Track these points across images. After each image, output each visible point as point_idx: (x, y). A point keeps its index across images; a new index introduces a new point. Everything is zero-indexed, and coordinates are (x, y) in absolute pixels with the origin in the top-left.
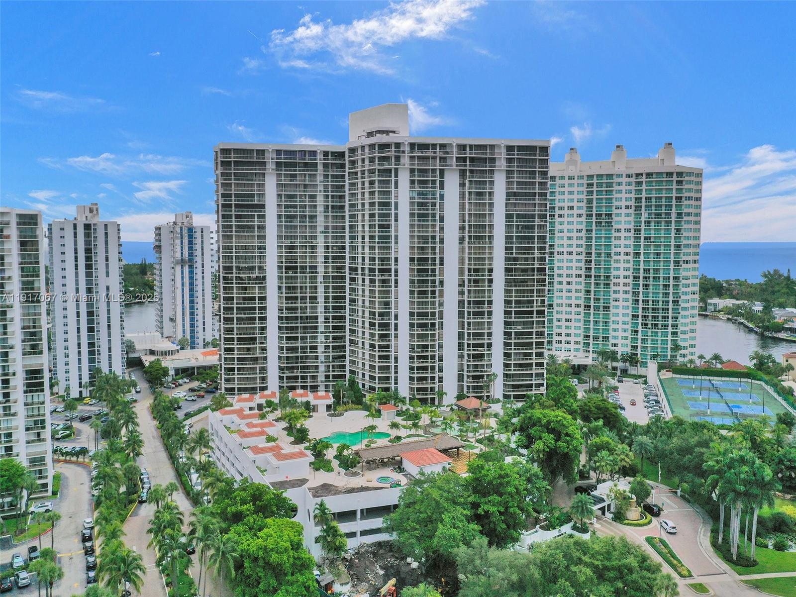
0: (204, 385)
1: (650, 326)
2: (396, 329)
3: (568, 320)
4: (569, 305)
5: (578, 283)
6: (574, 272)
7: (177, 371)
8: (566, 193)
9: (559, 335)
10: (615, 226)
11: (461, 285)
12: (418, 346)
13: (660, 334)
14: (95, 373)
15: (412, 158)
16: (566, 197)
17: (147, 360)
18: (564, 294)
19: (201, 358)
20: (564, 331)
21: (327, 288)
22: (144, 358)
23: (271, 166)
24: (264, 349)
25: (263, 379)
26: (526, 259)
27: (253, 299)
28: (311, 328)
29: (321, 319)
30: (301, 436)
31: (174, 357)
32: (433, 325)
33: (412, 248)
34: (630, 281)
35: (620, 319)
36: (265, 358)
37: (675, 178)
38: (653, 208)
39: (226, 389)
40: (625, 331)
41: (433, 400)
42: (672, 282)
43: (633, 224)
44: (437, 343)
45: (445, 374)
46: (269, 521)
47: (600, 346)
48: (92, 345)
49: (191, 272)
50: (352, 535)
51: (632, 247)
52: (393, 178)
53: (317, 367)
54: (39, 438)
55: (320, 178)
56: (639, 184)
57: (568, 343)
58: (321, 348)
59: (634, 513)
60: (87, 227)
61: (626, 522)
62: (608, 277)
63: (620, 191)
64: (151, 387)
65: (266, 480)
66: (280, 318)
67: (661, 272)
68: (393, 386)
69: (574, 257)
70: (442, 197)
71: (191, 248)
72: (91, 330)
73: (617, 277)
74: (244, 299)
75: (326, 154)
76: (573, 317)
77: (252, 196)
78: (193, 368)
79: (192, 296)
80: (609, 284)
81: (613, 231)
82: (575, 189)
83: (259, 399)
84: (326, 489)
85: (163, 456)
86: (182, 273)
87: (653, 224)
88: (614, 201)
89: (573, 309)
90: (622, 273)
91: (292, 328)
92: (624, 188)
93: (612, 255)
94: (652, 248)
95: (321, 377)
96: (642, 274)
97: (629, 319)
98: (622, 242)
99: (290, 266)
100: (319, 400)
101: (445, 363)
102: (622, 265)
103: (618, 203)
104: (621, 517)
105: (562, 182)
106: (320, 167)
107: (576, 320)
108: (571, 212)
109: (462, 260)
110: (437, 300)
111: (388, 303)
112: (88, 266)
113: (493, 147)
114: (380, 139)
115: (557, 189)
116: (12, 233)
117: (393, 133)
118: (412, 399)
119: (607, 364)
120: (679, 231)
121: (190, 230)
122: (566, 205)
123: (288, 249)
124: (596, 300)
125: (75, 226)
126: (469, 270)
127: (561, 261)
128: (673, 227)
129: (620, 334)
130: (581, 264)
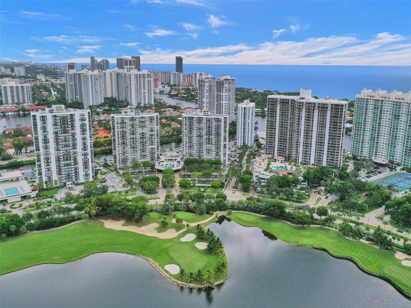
1: (407, 155)
3: (383, 148)
4: (383, 143)
5: (387, 137)
6: (386, 133)
8: (386, 106)
9: (379, 152)
11: (317, 137)
12: (305, 151)
14: (244, 143)
15: (306, 106)
17: (260, 140)
18: (382, 139)
20: (381, 151)
23: (279, 102)
24: (274, 145)
25: (274, 152)
26: (335, 133)
27: (273, 133)
28: (285, 142)
29: (288, 140)
30: (268, 165)
32: (309, 146)
34: (403, 139)
35: (399, 151)
36: (274, 147)
40: (400, 155)
41: (307, 164)
43: (406, 120)
44: (309, 151)
47: (391, 159)
48: (244, 136)
50: (264, 182)
51: (405, 128)
52: (301, 110)
54: (225, 156)
55: (290, 106)
57: (382, 155)
58: (287, 147)
59: (322, 193)
60: (245, 108)
62: (396, 136)
63: (403, 108)
65: (254, 171)
66: (278, 138)
68: (298, 159)
69: (387, 128)
70: (313, 115)
72: (244, 133)
73: (399, 137)
74: (271, 133)
75: (292, 100)
76: (384, 147)
77: (274, 109)
80: (396, 139)
81: (400, 121)
82: (389, 105)
84: (264, 174)
88: (401, 111)
89: (385, 145)
90: (401, 136)
91: (281, 141)
92: (405, 107)
93: (398, 129)
96: (406, 137)
97: (401, 151)
98: (402, 125)
99: (281, 126)
100: (281, 159)
101: (311, 156)
102: (401, 133)
103: (402, 112)
104: (319, 193)
105: (385, 102)
106: (290, 103)
107: (385, 149)
108: (387, 112)
109: (317, 131)
110: (310, 140)
111: (298, 139)
112: (244, 118)
113: (327, 104)
114: (300, 101)
115: (384, 104)
116: (223, 121)
117: (304, 98)
118: (302, 163)
119: (392, 165)
122: (386, 110)
123: (281, 122)
124: (392, 143)
125: (242, 108)
126: (319, 134)
127: (382, 128)
129: (398, 156)
130: (388, 131)
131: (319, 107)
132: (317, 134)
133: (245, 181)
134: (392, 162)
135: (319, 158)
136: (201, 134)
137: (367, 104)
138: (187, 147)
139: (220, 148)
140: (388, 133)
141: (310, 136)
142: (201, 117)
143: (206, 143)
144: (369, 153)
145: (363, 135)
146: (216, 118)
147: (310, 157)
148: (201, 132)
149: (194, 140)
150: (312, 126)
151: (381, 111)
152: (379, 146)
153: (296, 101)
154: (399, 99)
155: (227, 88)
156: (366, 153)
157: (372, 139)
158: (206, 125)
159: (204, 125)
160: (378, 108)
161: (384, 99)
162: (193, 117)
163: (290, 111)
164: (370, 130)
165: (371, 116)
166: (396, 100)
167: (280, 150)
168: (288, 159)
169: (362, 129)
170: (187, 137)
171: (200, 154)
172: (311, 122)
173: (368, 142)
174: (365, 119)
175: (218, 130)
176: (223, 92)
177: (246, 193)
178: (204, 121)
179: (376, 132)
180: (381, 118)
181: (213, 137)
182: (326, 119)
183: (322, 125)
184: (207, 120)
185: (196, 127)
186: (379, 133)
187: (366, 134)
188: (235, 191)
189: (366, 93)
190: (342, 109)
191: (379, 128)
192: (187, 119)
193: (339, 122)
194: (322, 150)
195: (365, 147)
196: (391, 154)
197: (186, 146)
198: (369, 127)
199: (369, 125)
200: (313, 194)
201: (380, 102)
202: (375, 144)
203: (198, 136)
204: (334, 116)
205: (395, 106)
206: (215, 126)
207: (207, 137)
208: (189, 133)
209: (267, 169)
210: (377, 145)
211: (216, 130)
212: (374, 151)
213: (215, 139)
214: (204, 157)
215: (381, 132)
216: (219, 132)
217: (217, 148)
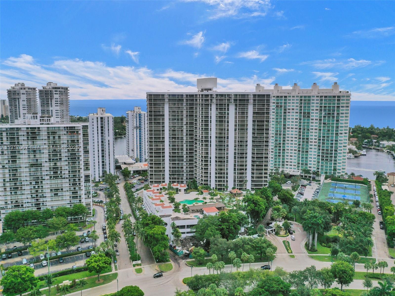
0: (144, 178)
1: (325, 160)
2: (210, 162)
3: (291, 156)
4: (292, 150)
5: (295, 141)
6: (294, 136)
7: (134, 172)
8: (291, 103)
9: (287, 162)
10: (311, 118)
11: (235, 146)
12: (219, 169)
13: (329, 164)
14: (104, 172)
15: (217, 100)
16: (291, 104)
17: (123, 167)
18: (290, 145)
19: (143, 166)
20: (289, 160)
21: (187, 145)
22: (122, 166)
23: (166, 100)
24: (164, 167)
25: (164, 178)
26: (261, 137)
27: (160, 149)
28: (181, 160)
29: (185, 157)
30: (172, 200)
31: (133, 166)
32: (224, 161)
33: (216, 133)
34: (317, 141)
35: (313, 156)
36: (164, 171)
37: (336, 98)
38: (327, 111)
39: (150, 181)
40: (314, 161)
41: (224, 189)
42: (334, 142)
43: (319, 117)
44: (225, 168)
45: (229, 180)
46: (156, 226)
47: (304, 168)
48: (103, 162)
49: (140, 132)
50: (184, 233)
51: (318, 127)
52: (210, 107)
53: (183, 175)
54: (89, 197)
55: (184, 104)
56: (321, 100)
57: (291, 165)
58: (185, 168)
59: (282, 233)
60: (102, 118)
61: (279, 235)
62: (308, 139)
64: (124, 178)
65: (158, 215)
66: (170, 156)
67: (330, 137)
68: (209, 183)
69: (294, 130)
70: (228, 114)
71: (140, 122)
72: (103, 156)
73: (312, 139)
74: (157, 149)
75: (187, 95)
76: (293, 155)
77: (160, 111)
78: (140, 171)
79: (140, 141)
80: (308, 142)
81: (310, 120)
82: (295, 101)
83: (160, 186)
84: (177, 218)
85: (128, 204)
86: (137, 132)
87: (327, 117)
88: (311, 107)
89: (293, 152)
90: (314, 137)
91: (174, 160)
92: (315, 102)
93: (310, 130)
94: (326, 127)
95: (185, 178)
96: (321, 138)
97: (316, 157)
98: (314, 124)
99: (173, 137)
100: (181, 188)
101: (228, 175)
102: (314, 134)
103: (313, 108)
104: (277, 234)
105: (290, 98)
106: (185, 101)
107: (294, 156)
108: (293, 111)
109: (235, 138)
110: (226, 152)
111: (207, 153)
112: (102, 133)
113: (248, 95)
114: (205, 92)
115: (288, 101)
116: (81, 132)
117: (210, 90)
118: (216, 188)
119: (306, 175)
120: (338, 121)
121: (140, 115)
122: (291, 108)
123: (173, 131)
124: (303, 148)
125: (97, 118)
126: (238, 141)
127: (288, 131)
128: (335, 119)
129: (312, 163)
130: (297, 133)
131: (235, 100)
132: (235, 141)
133: (157, 240)
134: (307, 172)
135: (241, 177)
136: (37, 160)
138: (8, 189)
139: (79, 184)
140: (296, 136)
141: (225, 145)
142: (35, 128)
143: (51, 177)
146: (67, 127)
147: (227, 178)
148: (37, 156)
149: (22, 175)
150: (228, 130)
151: (285, 109)
152: (286, 154)
153: (196, 95)
154: (303, 93)
155: (59, 100)
157: (277, 145)
158: (47, 143)
159: (43, 143)
160: (281, 106)
161: (287, 95)
162: (17, 128)
163: (185, 112)
164: (273, 135)
165: (274, 117)
166: (301, 95)
167: (173, 175)
170: (7, 171)
171: (37, 200)
172: (227, 123)
173: (273, 150)
175: (74, 150)
176: (52, 106)
177: (163, 265)
178: (44, 134)
179: (282, 136)
180: (285, 119)
181: (64, 165)
182: (247, 117)
183: (241, 127)
184: (48, 133)
186: (284, 138)
188: (138, 265)
190: (269, 101)
191: (284, 131)
193: (266, 121)
194: (243, 165)
196: (303, 162)
197: (5, 189)
200: (268, 236)
201: (283, 98)
202: (281, 151)
203: (32, 165)
204: (258, 113)
206: (66, 142)
207: (52, 165)
208: (11, 162)
209: (176, 209)
210: (284, 153)
211: (68, 150)
212: (281, 161)
213: (69, 167)
214: (47, 204)
215: (287, 136)
216: (75, 154)
217: (72, 184)
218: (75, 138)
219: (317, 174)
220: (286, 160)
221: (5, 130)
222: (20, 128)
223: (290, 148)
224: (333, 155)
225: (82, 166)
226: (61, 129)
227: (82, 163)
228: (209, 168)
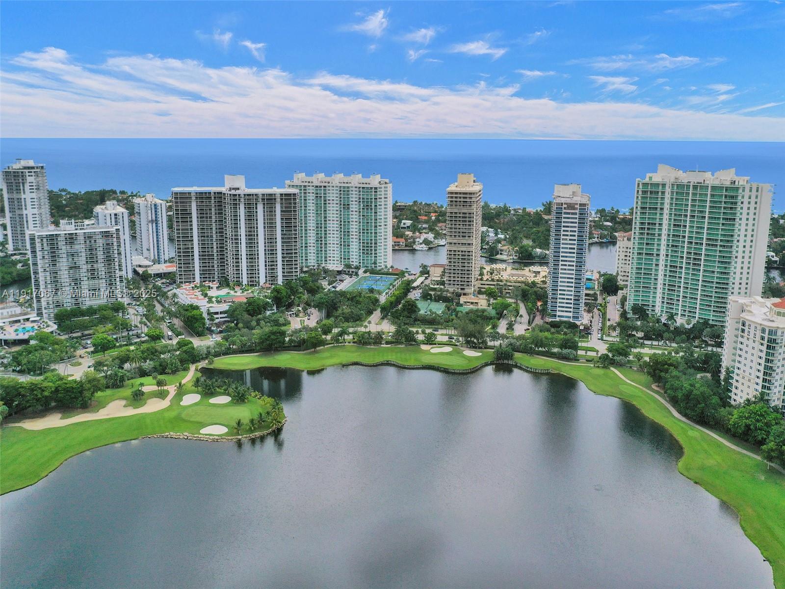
0: (168, 281)
1: (365, 254)
2: (241, 260)
3: (333, 250)
4: (334, 244)
5: (337, 234)
6: (335, 229)
7: (155, 275)
8: (331, 193)
9: (330, 257)
10: (351, 209)
11: (265, 243)
12: (250, 266)
13: (369, 257)
15: (245, 199)
16: (331, 195)
17: (140, 270)
18: (332, 239)
19: (165, 269)
20: (332, 255)
21: (217, 243)
22: (137, 269)
23: (193, 198)
24: (194, 267)
25: (194, 278)
27: (189, 248)
28: (211, 258)
29: (215, 255)
30: (206, 295)
31: (152, 268)
32: (255, 258)
33: (246, 231)
34: (357, 233)
35: (354, 250)
36: (194, 270)
37: (373, 190)
38: (365, 202)
39: (180, 282)
40: (356, 255)
41: (256, 285)
42: (373, 235)
43: (358, 209)
44: (257, 264)
45: (260, 275)
46: (194, 311)
47: (346, 262)
49: (157, 226)
51: (358, 219)
52: (238, 206)
53: (214, 273)
55: (213, 202)
56: (360, 191)
57: (334, 260)
58: (216, 266)
59: (301, 315)
60: (115, 215)
61: (299, 317)
62: (349, 232)
63: (352, 194)
65: (194, 304)
67: (369, 230)
68: (241, 280)
69: (335, 222)
70: (256, 212)
71: (156, 214)
73: (352, 232)
74: (185, 248)
75: (215, 193)
76: (335, 249)
77: (187, 210)
78: (162, 273)
79: (157, 238)
80: (349, 235)
81: (350, 212)
82: (335, 192)
83: (192, 285)
84: (211, 307)
86: (152, 227)
87: (365, 209)
88: (350, 198)
89: (335, 246)
91: (204, 259)
92: (354, 192)
93: (350, 222)
94: (365, 220)
95: (216, 277)
96: (361, 231)
97: (357, 250)
98: (354, 216)
99: (202, 235)
100: (215, 285)
101: (260, 272)
102: (354, 227)
103: (352, 199)
104: (297, 316)
105: (329, 188)
106: (213, 198)
107: (337, 251)
108: (333, 202)
109: (265, 235)
110: (256, 249)
111: (238, 251)
113: (275, 194)
114: (233, 192)
115: (328, 192)
116: (115, 236)
117: (238, 189)
118: (248, 284)
119: (348, 270)
120: (376, 213)
121: (155, 205)
122: (331, 198)
123: (202, 229)
124: (344, 242)
125: (110, 215)
126: (268, 238)
127: (330, 224)
128: (373, 211)
129: (354, 257)
130: (338, 226)
131: (263, 200)
132: (265, 239)
133: (197, 320)
134: (348, 266)
135: (272, 273)
136: (75, 263)
137: (305, 193)
139: (116, 284)
140: (338, 229)
141: (255, 243)
142: (73, 234)
143: (88, 278)
144: (317, 260)
145: (306, 237)
146: (102, 232)
147: (258, 274)
148: (75, 260)
149: (62, 277)
150: (257, 228)
151: (325, 200)
152: (328, 248)
153: (224, 194)
154: (344, 183)
155: (34, 184)
156: (312, 261)
157: (319, 239)
158: (84, 247)
159: (80, 247)
160: (321, 197)
161: (326, 184)
162: (56, 235)
163: (213, 209)
164: (314, 228)
165: (313, 208)
166: (341, 185)
167: (204, 274)
168: (224, 282)
169: (303, 229)
170: (48, 274)
171: (77, 300)
172: (255, 222)
173: (314, 245)
174: (305, 214)
175: (109, 252)
177: (202, 338)
178: (81, 239)
179: (323, 229)
180: (326, 210)
181: (100, 266)
182: (275, 215)
183: (270, 225)
184: (85, 237)
185: (65, 252)
186: (325, 231)
187: (308, 235)
189: (300, 178)
190: (295, 199)
191: (325, 224)
192: (45, 240)
193: (294, 218)
194: (274, 261)
195: (310, 253)
196: (345, 257)
198: (312, 224)
199: (312, 222)
200: (291, 317)
201: (322, 188)
202: (323, 246)
203: (71, 268)
204: (285, 211)
205: (342, 192)
206: (102, 245)
207: (89, 267)
208: (51, 265)
209: (210, 300)
210: (326, 247)
211: (104, 252)
212: (323, 256)
213: (105, 268)
214: (87, 303)
215: (328, 229)
216: (111, 256)
217: (109, 284)
218: (110, 242)
219: (358, 268)
220: (328, 255)
221: (45, 236)
222: (59, 235)
223: (331, 242)
224: (373, 249)
225: (117, 267)
226: (97, 233)
227: (117, 264)
228: (240, 265)
